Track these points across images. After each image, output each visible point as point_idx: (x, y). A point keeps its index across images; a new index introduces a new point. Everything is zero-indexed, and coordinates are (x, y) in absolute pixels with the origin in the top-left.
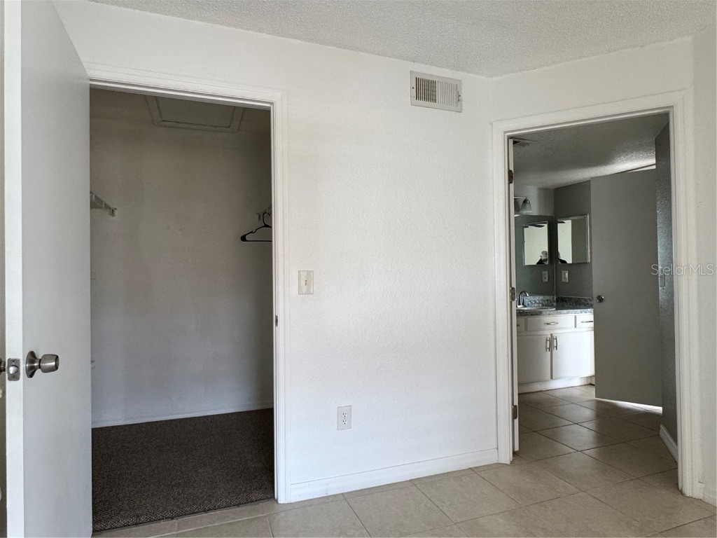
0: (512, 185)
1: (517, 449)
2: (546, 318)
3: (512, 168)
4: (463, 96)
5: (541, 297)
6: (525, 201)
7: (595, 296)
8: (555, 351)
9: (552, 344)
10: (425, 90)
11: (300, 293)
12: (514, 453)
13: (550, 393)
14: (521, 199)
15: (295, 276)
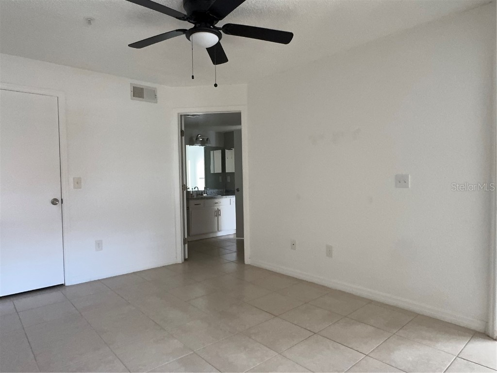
0: (183, 137)
1: (187, 257)
2: (216, 201)
3: (183, 129)
4: (158, 95)
5: (217, 190)
6: (207, 139)
7: (236, 188)
8: (219, 217)
9: (218, 213)
10: (138, 93)
11: (75, 188)
12: (185, 260)
13: (218, 238)
14: (205, 138)
15: (71, 180)
